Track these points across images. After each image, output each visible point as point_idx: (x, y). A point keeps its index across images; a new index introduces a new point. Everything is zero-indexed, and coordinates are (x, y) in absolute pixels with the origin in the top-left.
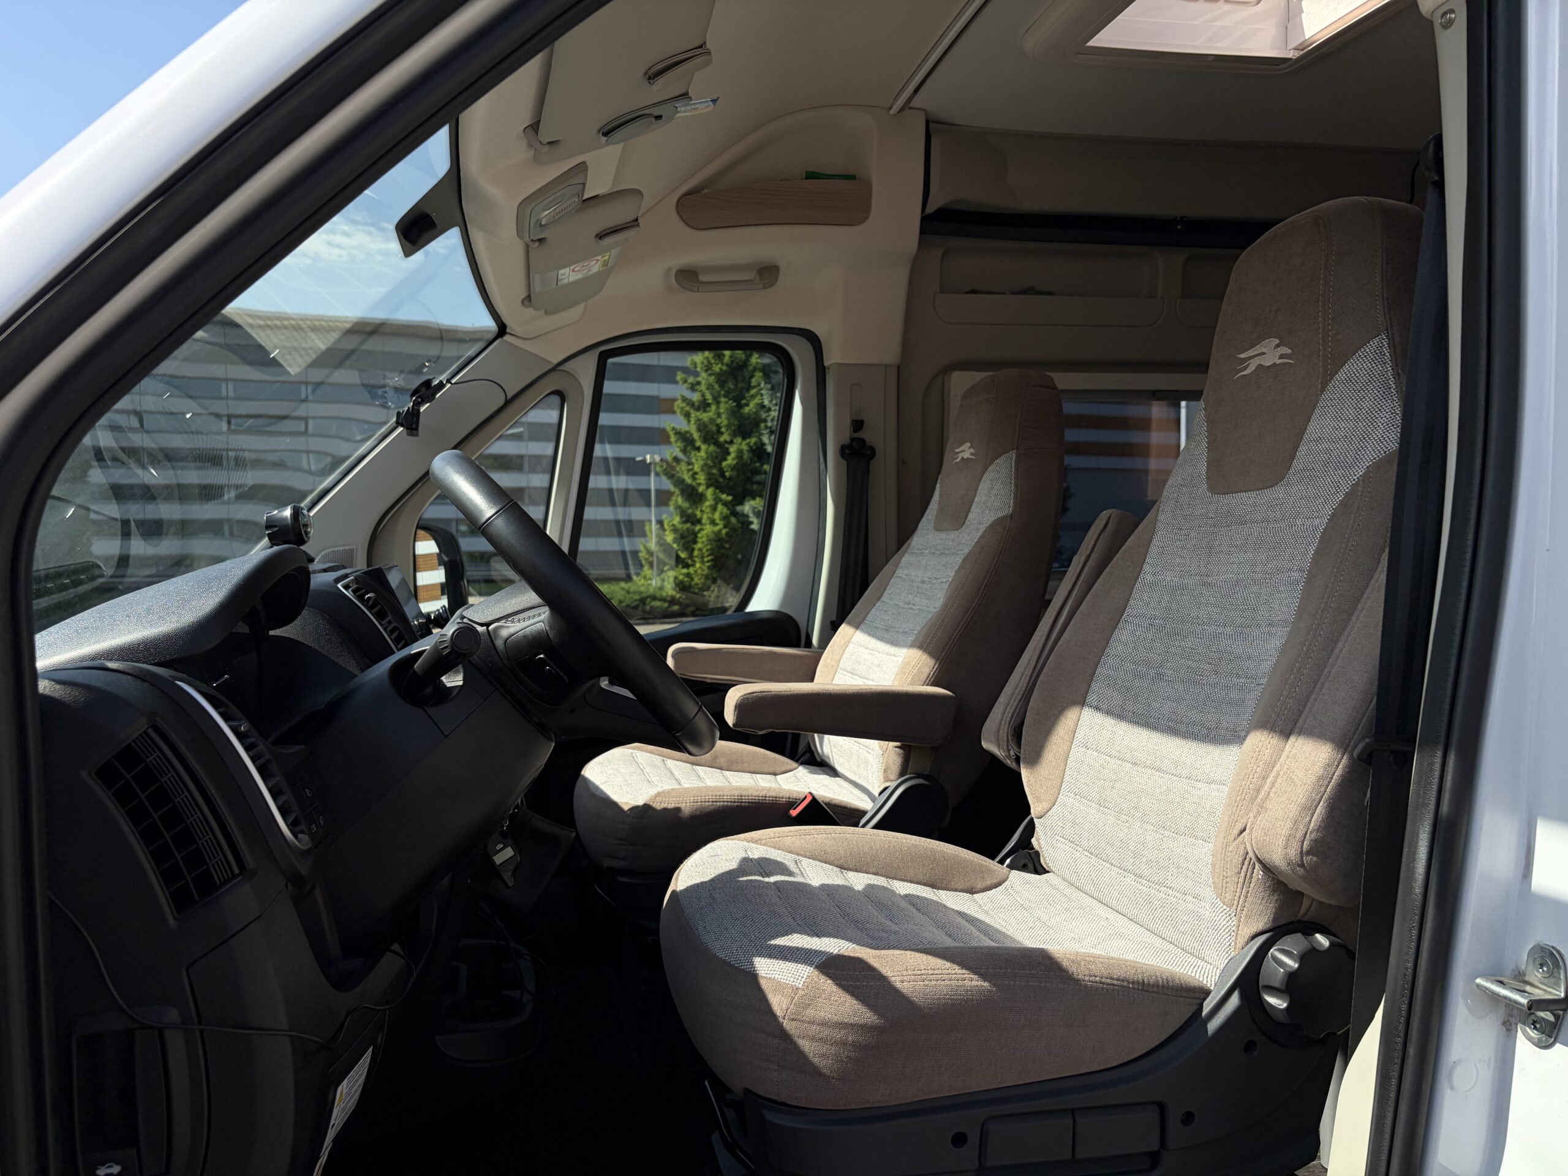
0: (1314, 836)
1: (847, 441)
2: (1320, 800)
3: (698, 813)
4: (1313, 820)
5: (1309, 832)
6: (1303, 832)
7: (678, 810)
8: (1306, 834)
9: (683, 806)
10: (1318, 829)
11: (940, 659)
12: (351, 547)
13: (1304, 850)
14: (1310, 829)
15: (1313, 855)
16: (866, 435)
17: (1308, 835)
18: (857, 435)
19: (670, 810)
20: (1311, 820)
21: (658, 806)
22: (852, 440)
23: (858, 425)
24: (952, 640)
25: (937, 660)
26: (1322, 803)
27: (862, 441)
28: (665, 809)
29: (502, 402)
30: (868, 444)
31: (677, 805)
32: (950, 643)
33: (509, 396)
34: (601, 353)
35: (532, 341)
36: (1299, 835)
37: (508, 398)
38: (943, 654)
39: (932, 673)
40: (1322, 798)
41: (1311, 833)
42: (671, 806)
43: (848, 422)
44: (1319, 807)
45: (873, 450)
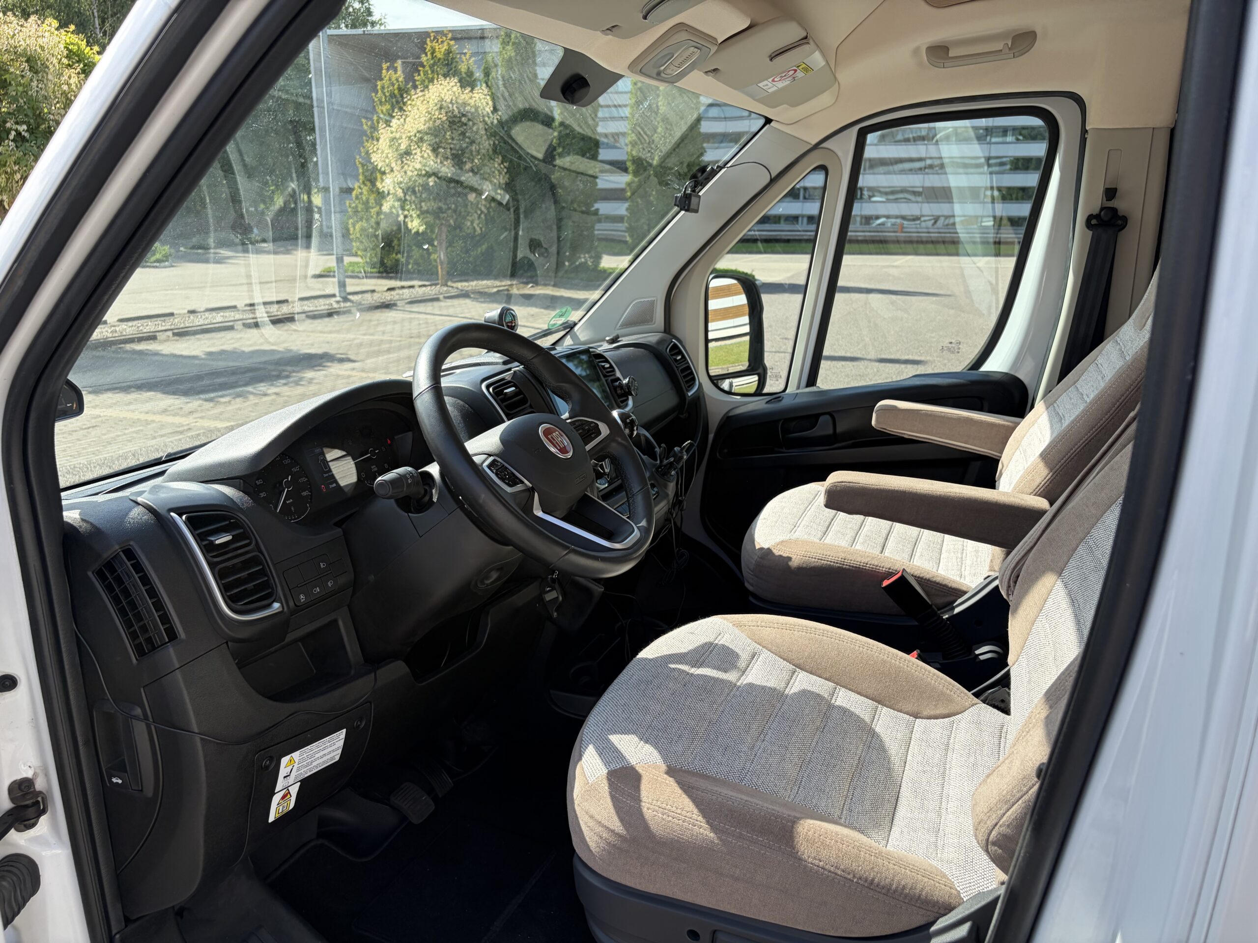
0: (1004, 830)
1: (1096, 211)
2: (1020, 799)
3: (804, 566)
4: (1007, 815)
5: (999, 825)
6: (994, 822)
7: (790, 559)
8: (996, 825)
9: (794, 557)
10: (1008, 826)
11: (1054, 471)
12: (653, 299)
13: (990, 839)
14: (1001, 823)
15: (1000, 847)
16: (1121, 204)
17: (998, 826)
18: (1110, 204)
19: (784, 557)
20: (1004, 814)
21: (777, 552)
22: (1102, 209)
23: (1111, 193)
24: (1069, 454)
25: (1051, 470)
26: (1020, 802)
27: (1114, 211)
28: (781, 556)
29: (768, 180)
30: (1120, 214)
31: (790, 555)
32: (1067, 457)
33: (773, 175)
34: (860, 130)
35: (794, 125)
36: (990, 823)
37: (773, 177)
38: (1057, 467)
39: (1043, 483)
40: (1022, 797)
41: (1000, 826)
42: (785, 555)
43: (1101, 190)
44: (1016, 805)
45: (1125, 220)
